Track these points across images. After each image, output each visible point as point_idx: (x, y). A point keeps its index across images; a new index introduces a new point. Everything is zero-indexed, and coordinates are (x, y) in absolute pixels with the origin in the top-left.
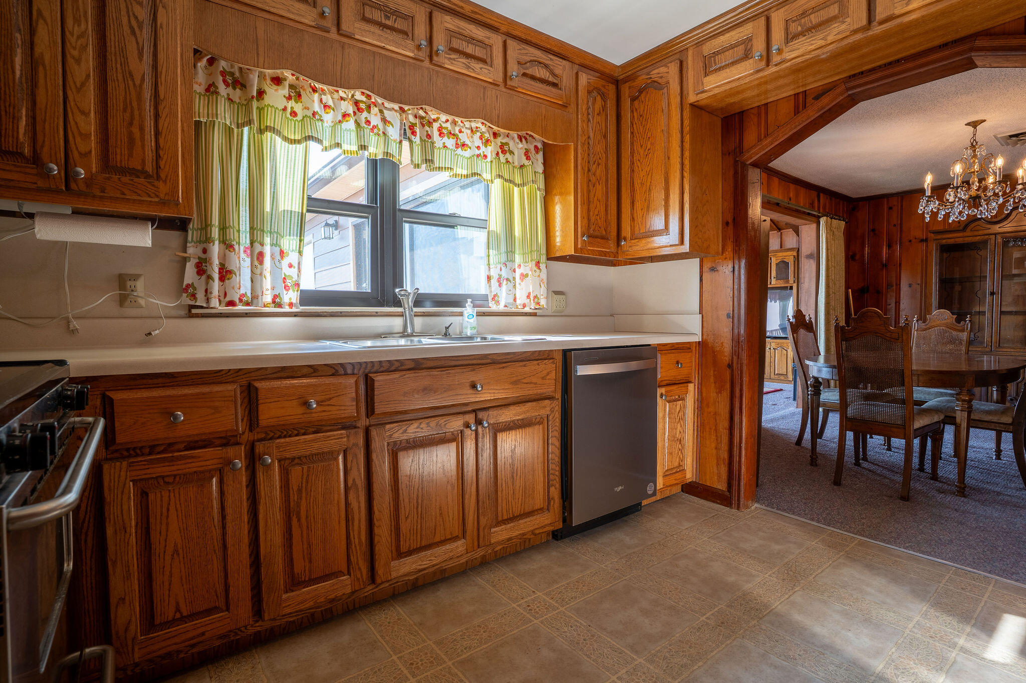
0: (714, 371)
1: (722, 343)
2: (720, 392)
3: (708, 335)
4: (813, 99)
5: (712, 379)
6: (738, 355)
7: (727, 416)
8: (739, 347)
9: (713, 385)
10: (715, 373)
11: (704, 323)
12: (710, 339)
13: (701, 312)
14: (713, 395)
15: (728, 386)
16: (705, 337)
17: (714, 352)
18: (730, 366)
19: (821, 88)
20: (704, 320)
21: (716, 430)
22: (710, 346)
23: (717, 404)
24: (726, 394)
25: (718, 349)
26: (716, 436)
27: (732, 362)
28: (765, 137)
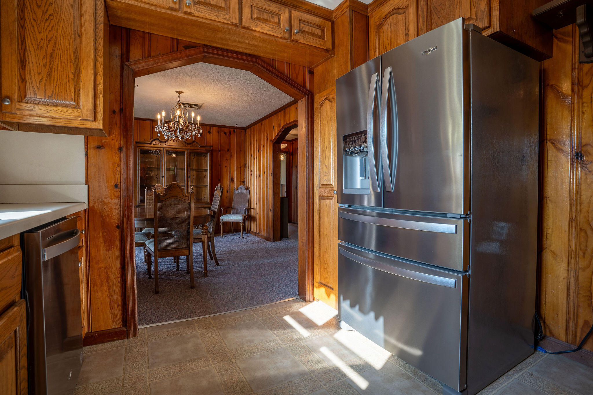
0: (103, 233)
1: (111, 209)
2: (110, 249)
3: (95, 203)
4: (183, 47)
5: (101, 240)
6: (128, 217)
7: (118, 267)
8: (128, 211)
9: (103, 245)
10: (105, 234)
11: (91, 192)
12: (98, 207)
13: (87, 182)
14: (103, 252)
15: (118, 243)
16: (92, 205)
17: (102, 216)
18: (120, 227)
19: (188, 43)
20: (91, 190)
21: (108, 281)
22: (98, 212)
23: (108, 259)
24: (116, 250)
25: (106, 214)
26: (109, 286)
27: (121, 223)
28: (148, 57)
